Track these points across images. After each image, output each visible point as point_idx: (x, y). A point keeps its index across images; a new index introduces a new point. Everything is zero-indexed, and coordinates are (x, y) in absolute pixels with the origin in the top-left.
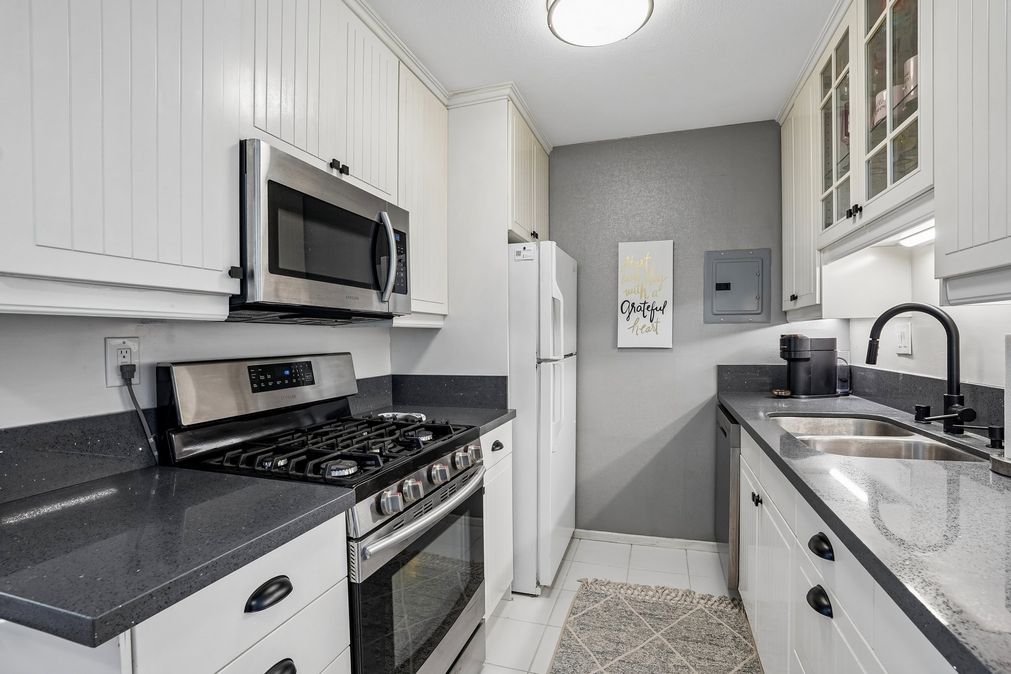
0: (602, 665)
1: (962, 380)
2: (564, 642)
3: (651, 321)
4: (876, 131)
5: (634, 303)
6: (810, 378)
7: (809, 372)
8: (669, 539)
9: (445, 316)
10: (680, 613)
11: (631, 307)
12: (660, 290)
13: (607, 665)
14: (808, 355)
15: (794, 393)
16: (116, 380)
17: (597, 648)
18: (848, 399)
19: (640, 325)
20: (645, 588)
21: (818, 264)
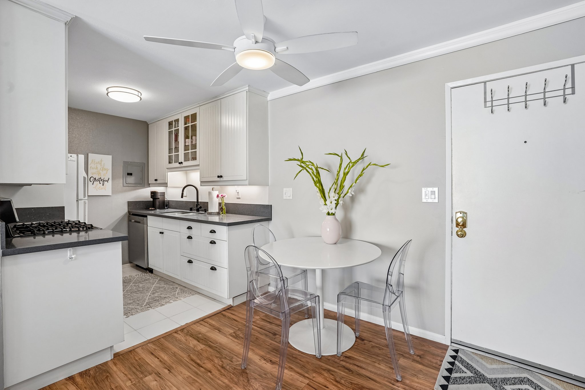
1: (200, 201)
3: (103, 185)
5: (95, 178)
6: (159, 204)
10: (133, 280)
11: (94, 180)
12: (106, 174)
14: (159, 197)
15: (155, 209)
18: (168, 209)
19: (98, 187)
21: (166, 172)
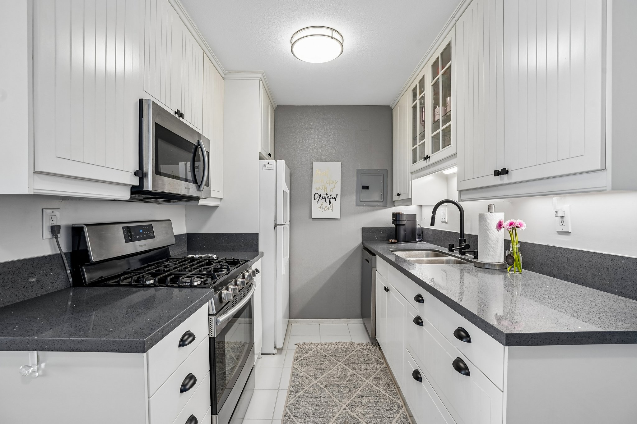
0: (315, 380)
1: (465, 233)
2: (294, 374)
3: (330, 205)
4: (436, 124)
5: (321, 195)
6: (405, 233)
7: (405, 231)
8: (339, 319)
9: (221, 199)
10: (349, 353)
11: (319, 197)
12: (334, 189)
13: (318, 380)
14: (404, 222)
15: (398, 241)
16: (47, 234)
17: (312, 374)
18: (421, 243)
19: (324, 206)
20: (330, 344)
21: (410, 179)
